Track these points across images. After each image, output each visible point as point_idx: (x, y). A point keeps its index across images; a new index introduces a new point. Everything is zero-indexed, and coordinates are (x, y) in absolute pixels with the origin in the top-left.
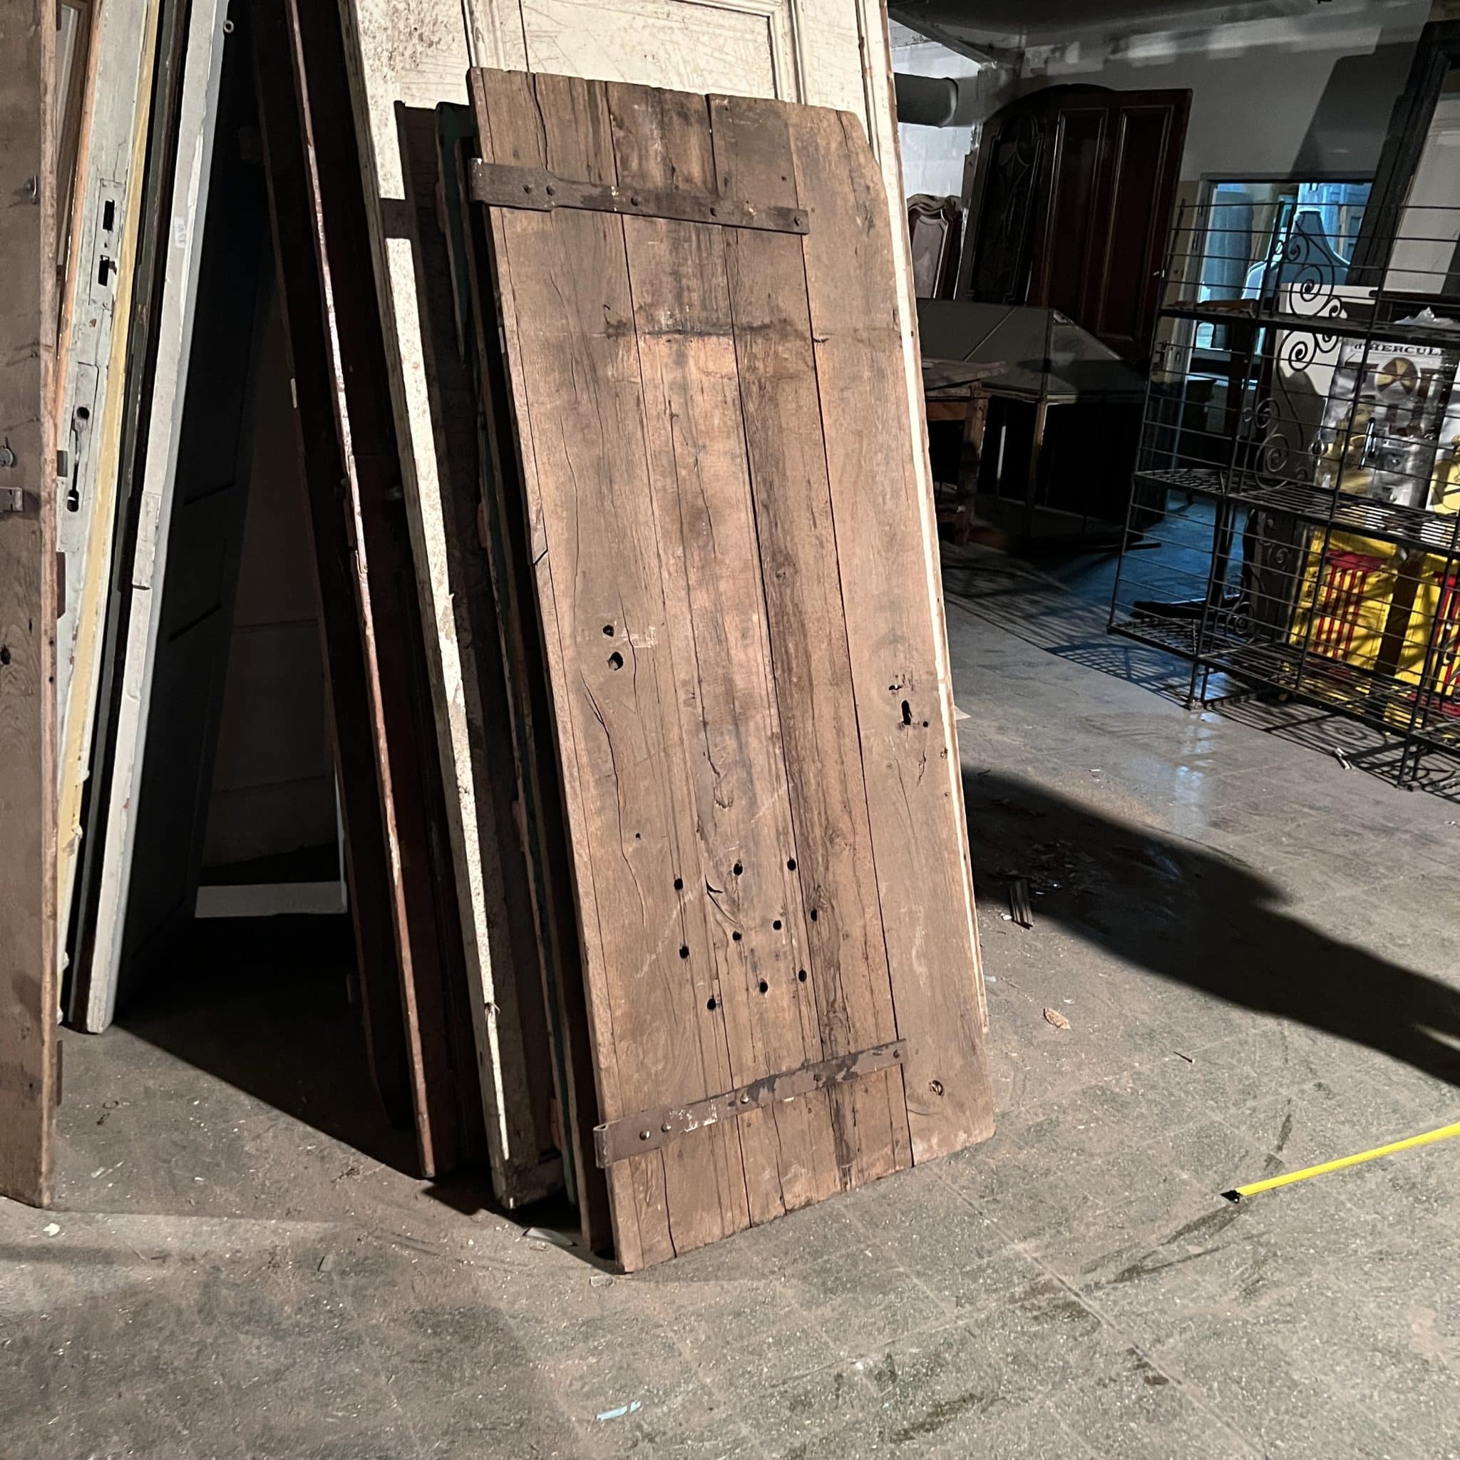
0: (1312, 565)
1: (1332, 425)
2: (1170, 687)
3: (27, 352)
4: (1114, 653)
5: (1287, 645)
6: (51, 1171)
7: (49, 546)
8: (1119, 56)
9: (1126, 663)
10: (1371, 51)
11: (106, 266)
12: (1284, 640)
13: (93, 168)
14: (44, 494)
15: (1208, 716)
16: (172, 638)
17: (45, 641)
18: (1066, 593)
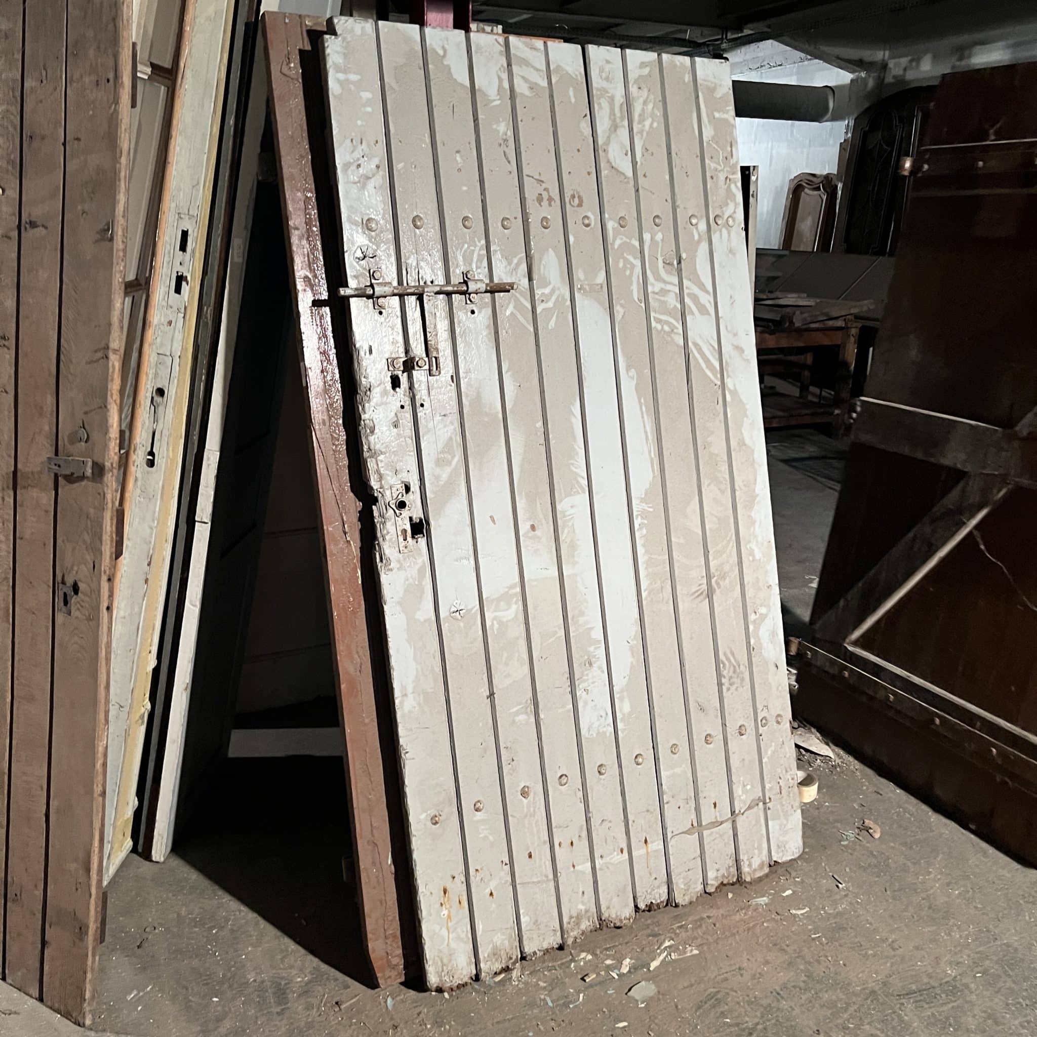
3: (100, 354)
7: (110, 505)
8: (964, 62)
14: (108, 465)
16: (223, 556)
17: (104, 578)
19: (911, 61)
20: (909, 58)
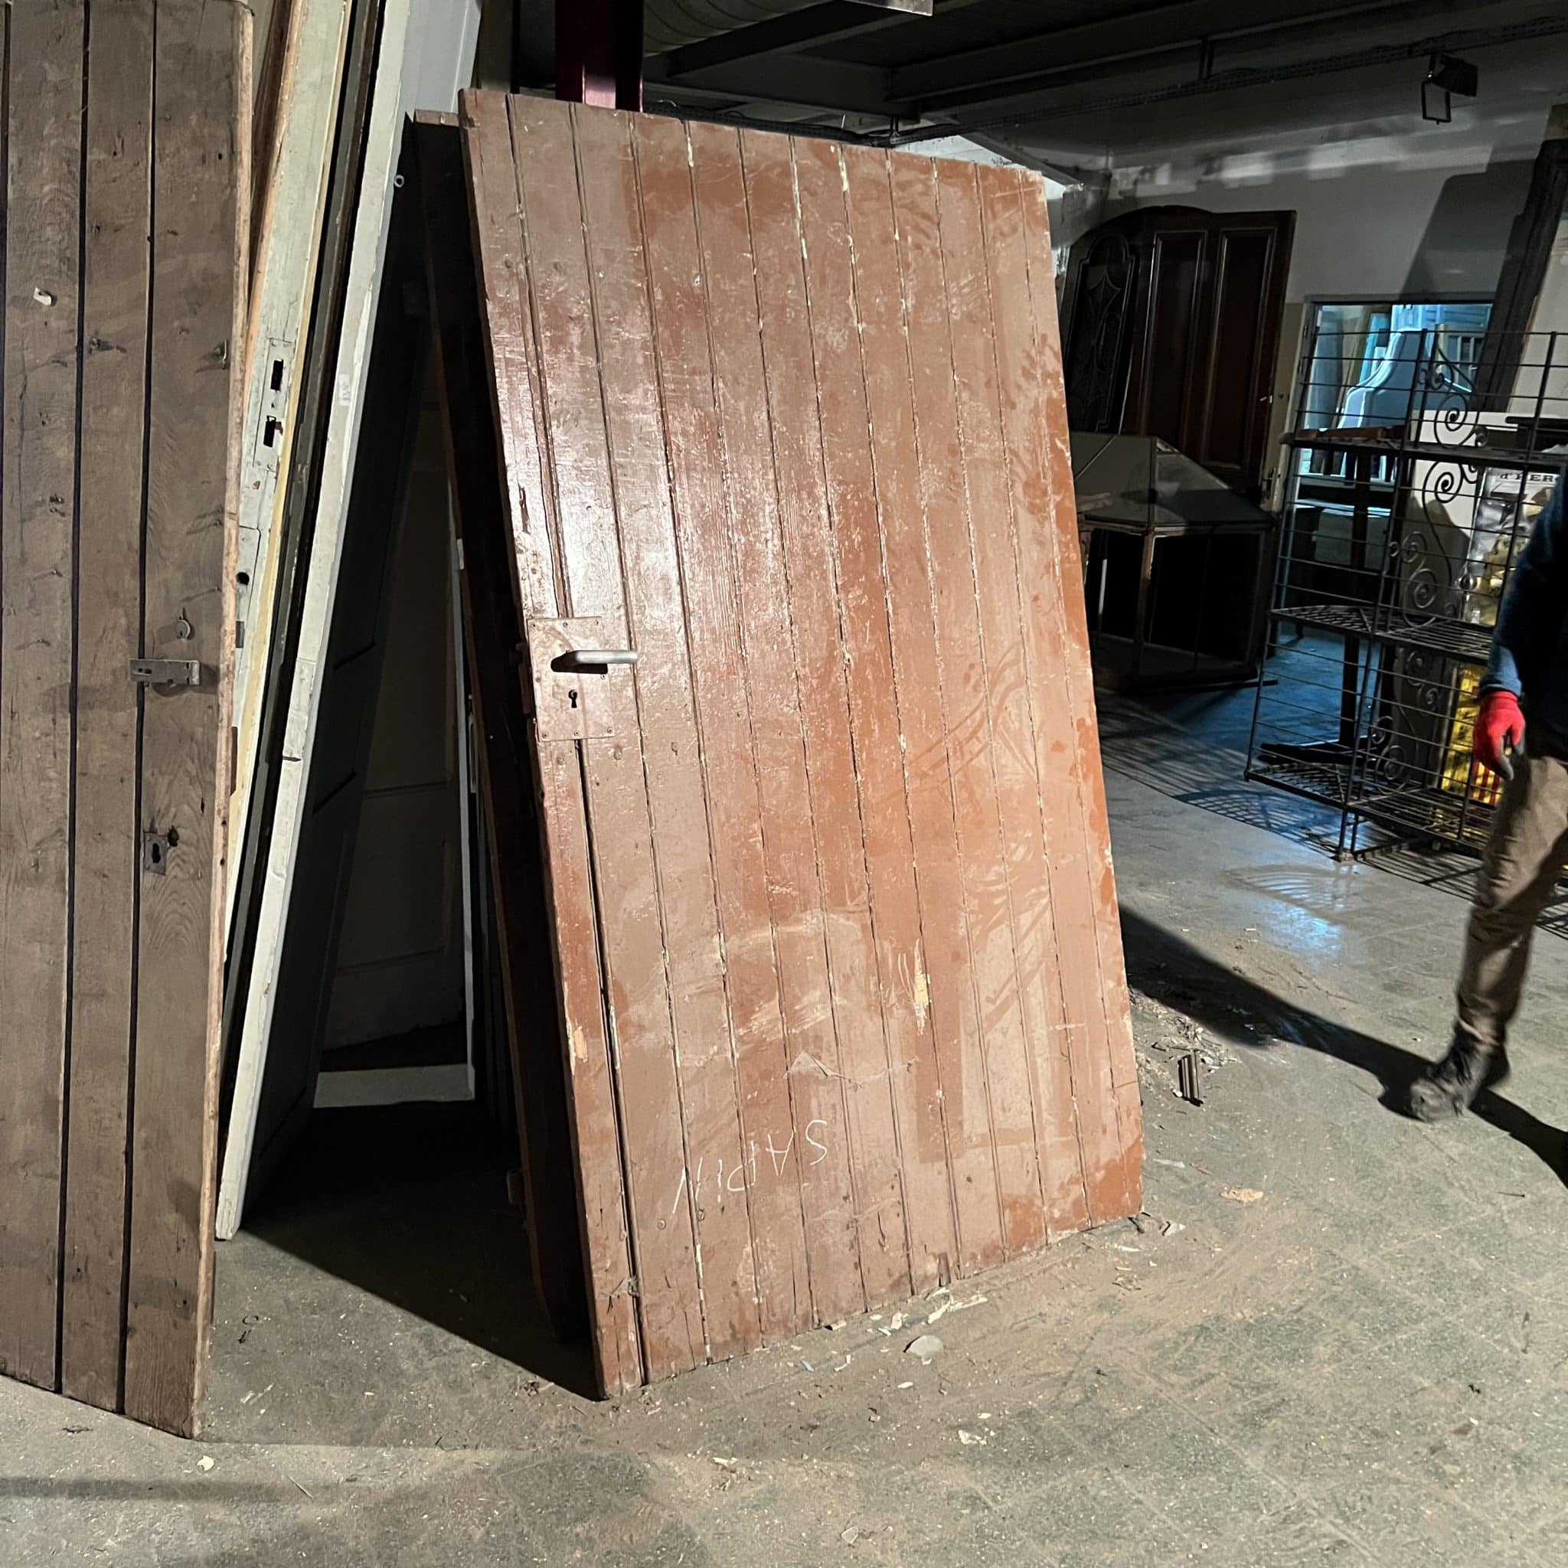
0: (1464, 705)
1: (1480, 558)
2: (1313, 837)
3: (210, 520)
4: (1249, 800)
5: (1439, 791)
6: (203, 1397)
7: (225, 722)
8: (1212, 177)
9: (1263, 810)
10: (1483, 170)
11: (272, 427)
12: (1435, 786)
13: (263, 328)
14: (223, 667)
15: (1360, 869)
16: (316, 809)
17: (218, 821)
18: (1185, 736)
19: (1143, 173)
20: (1140, 168)
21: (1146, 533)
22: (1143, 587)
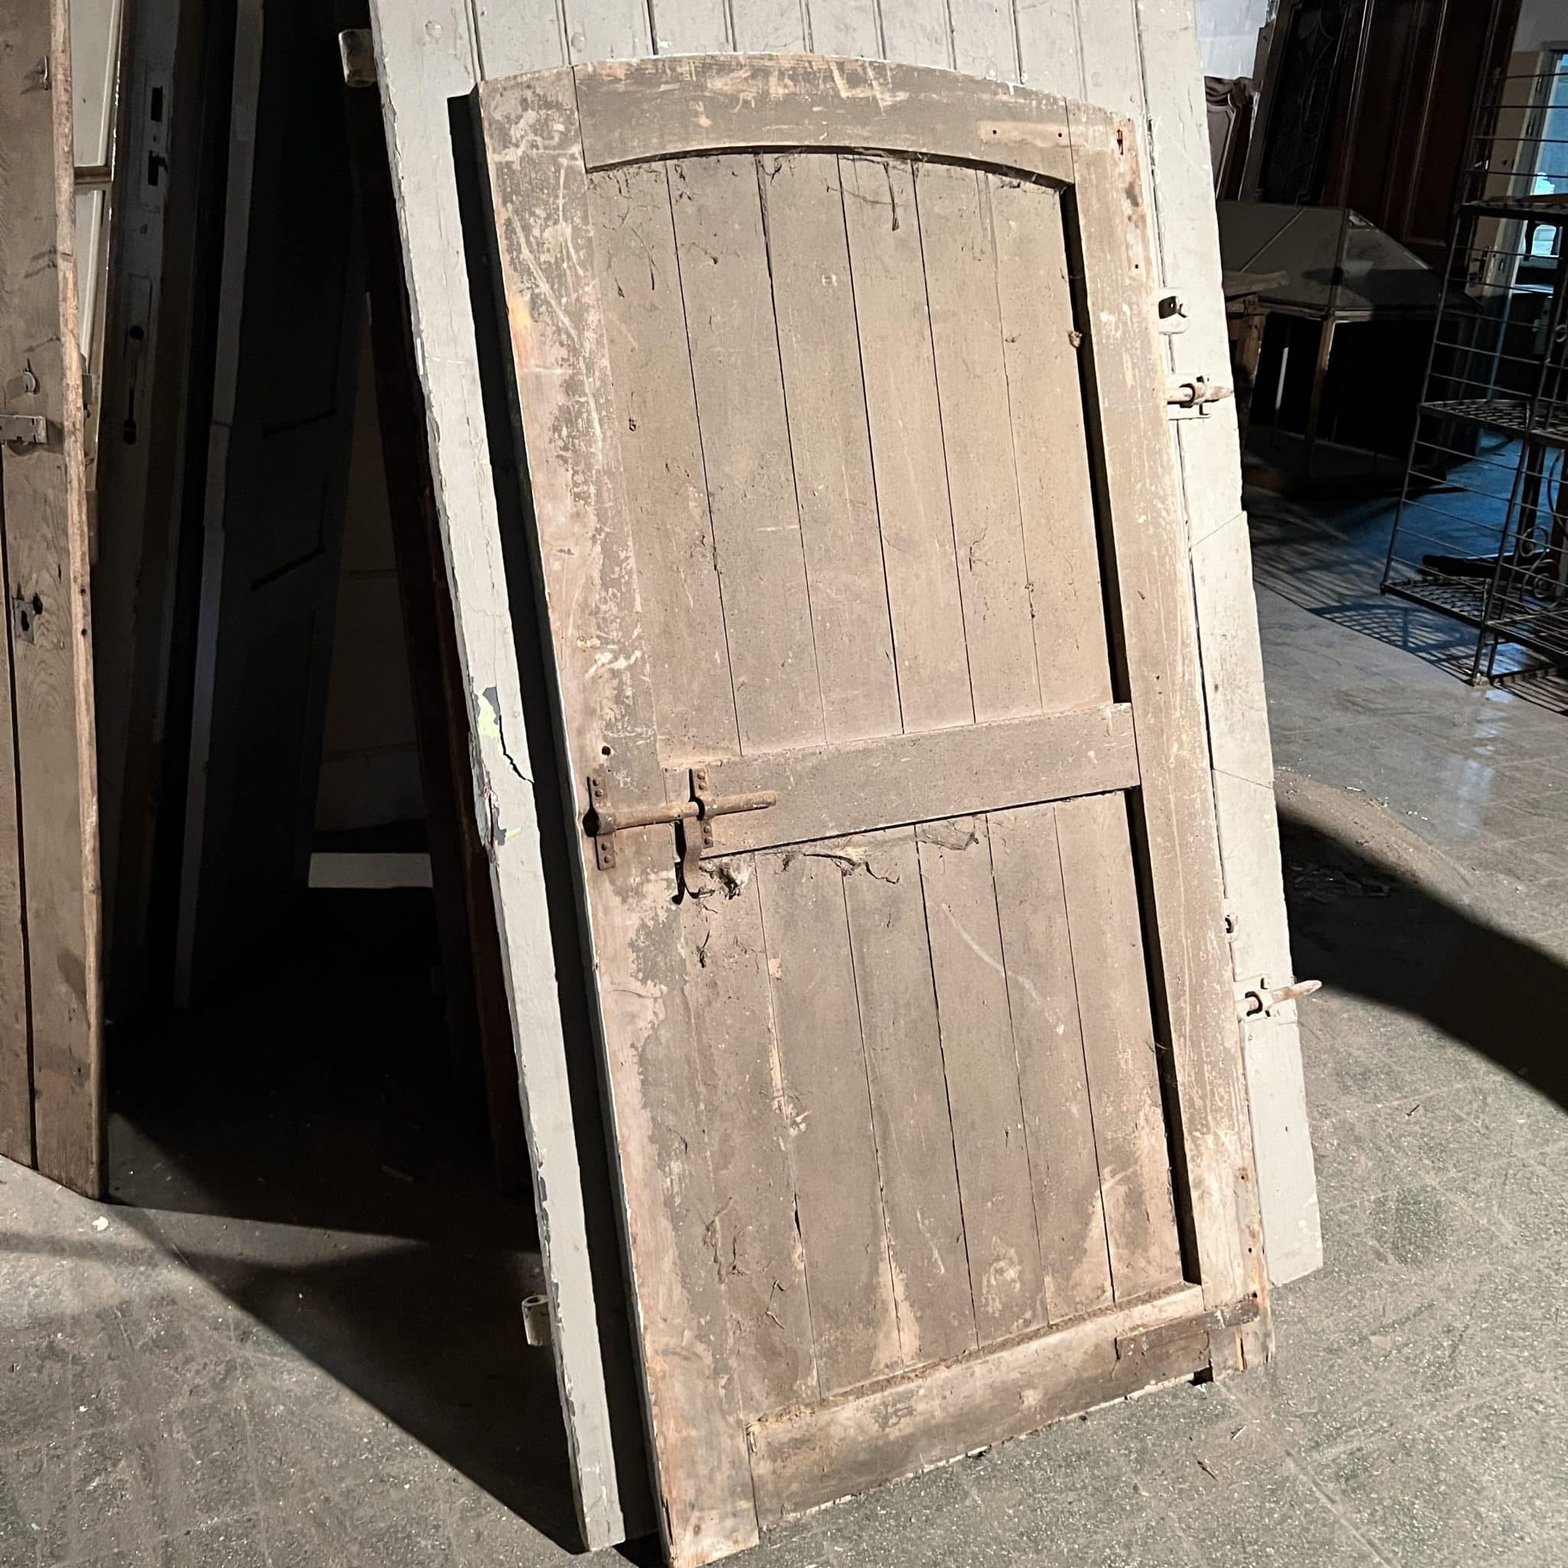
2: (1451, 658)
3: (43, 262)
4: (1390, 615)
7: (75, 483)
9: (1405, 629)
11: (155, 163)
14: (68, 424)
15: (1496, 695)
16: (257, 586)
17: (75, 588)
18: (1344, 544)
21: (1325, 318)
22: (1318, 378)
